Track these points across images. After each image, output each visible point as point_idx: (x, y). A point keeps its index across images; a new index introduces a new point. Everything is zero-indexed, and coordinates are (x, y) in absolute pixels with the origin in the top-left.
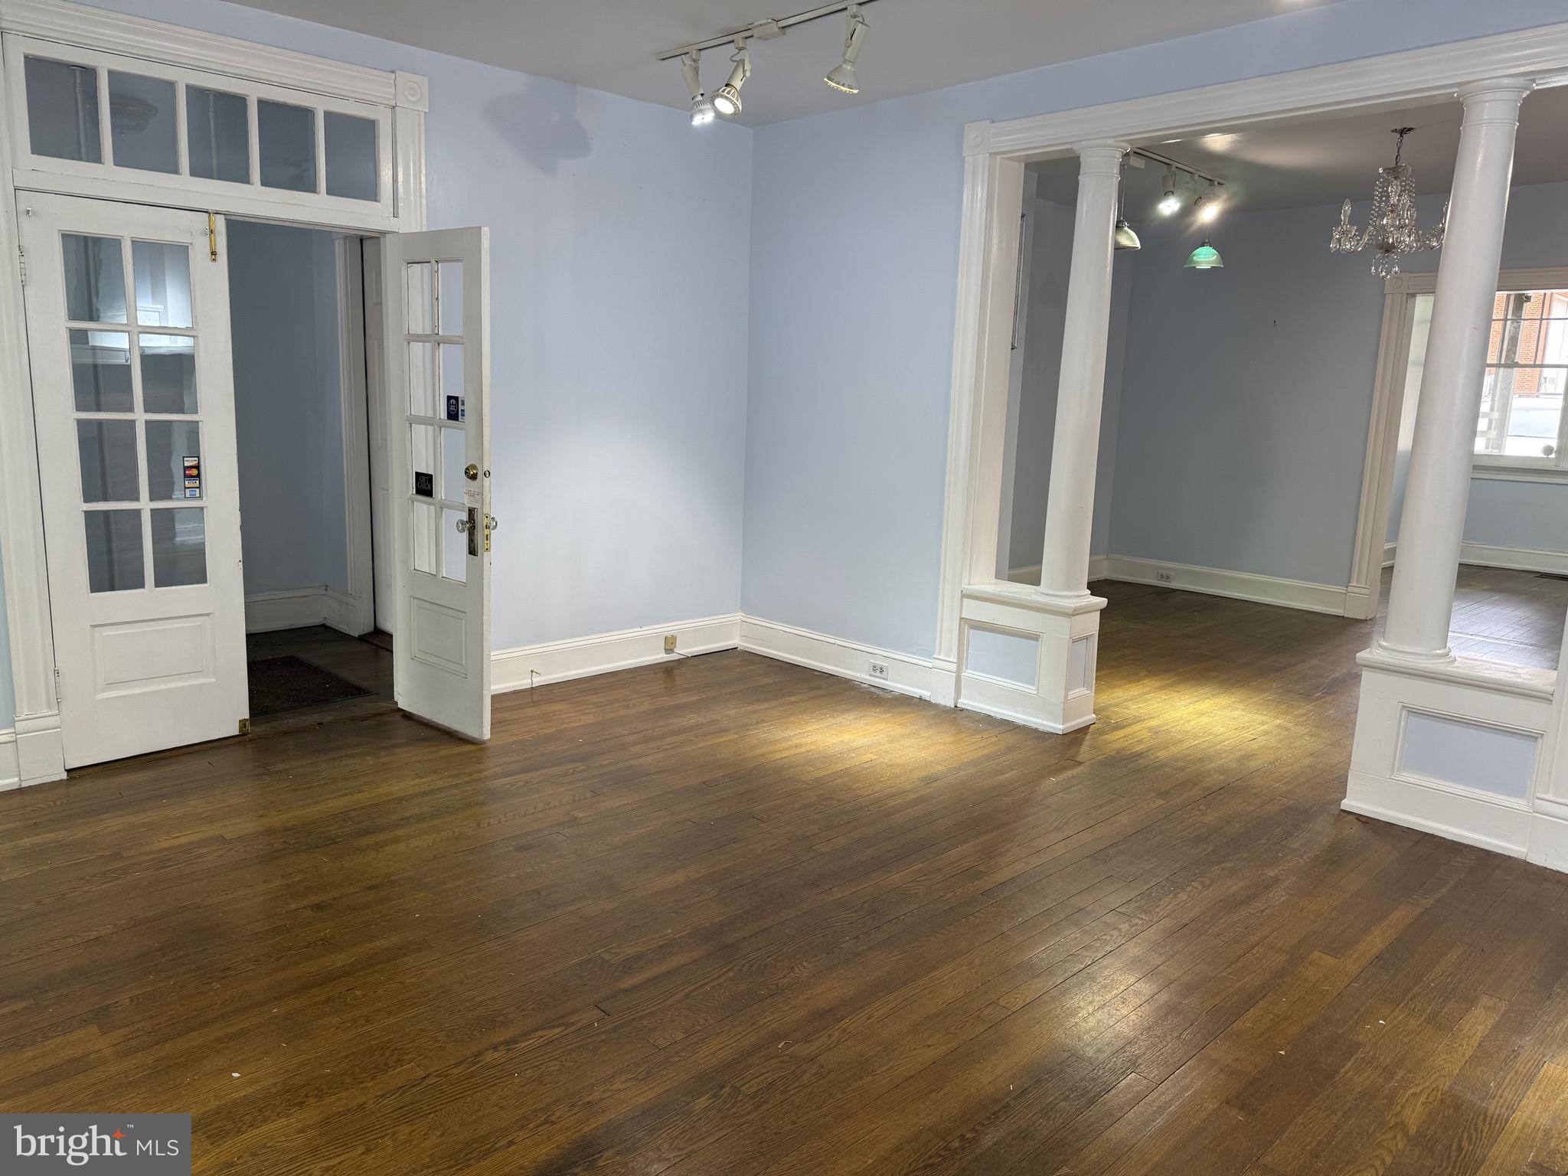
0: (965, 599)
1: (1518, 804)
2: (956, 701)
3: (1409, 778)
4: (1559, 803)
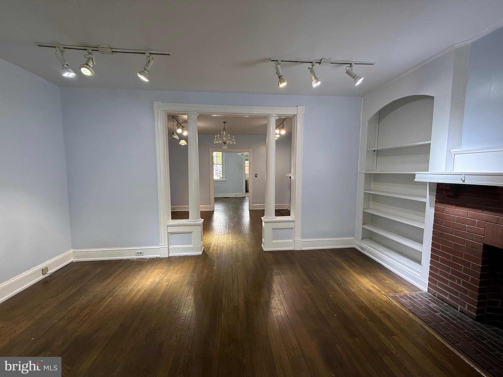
0: (168, 227)
1: (291, 241)
2: (169, 255)
3: (274, 241)
4: (298, 239)
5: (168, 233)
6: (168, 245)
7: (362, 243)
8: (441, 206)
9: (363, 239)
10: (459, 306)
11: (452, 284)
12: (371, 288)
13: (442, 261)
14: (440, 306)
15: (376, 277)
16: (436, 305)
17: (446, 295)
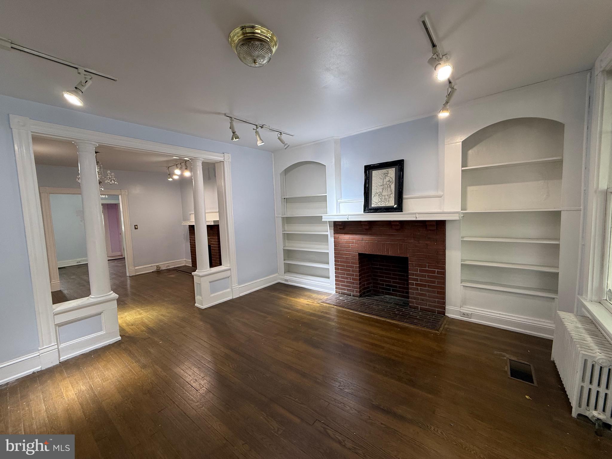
0: (55, 316)
1: (229, 290)
2: (59, 360)
3: (213, 295)
4: (235, 286)
5: (55, 325)
6: (57, 344)
7: (286, 277)
8: (337, 236)
9: (286, 272)
10: (352, 293)
11: (347, 282)
12: (308, 303)
13: (341, 269)
14: (344, 297)
15: (305, 296)
16: (343, 298)
17: (345, 289)
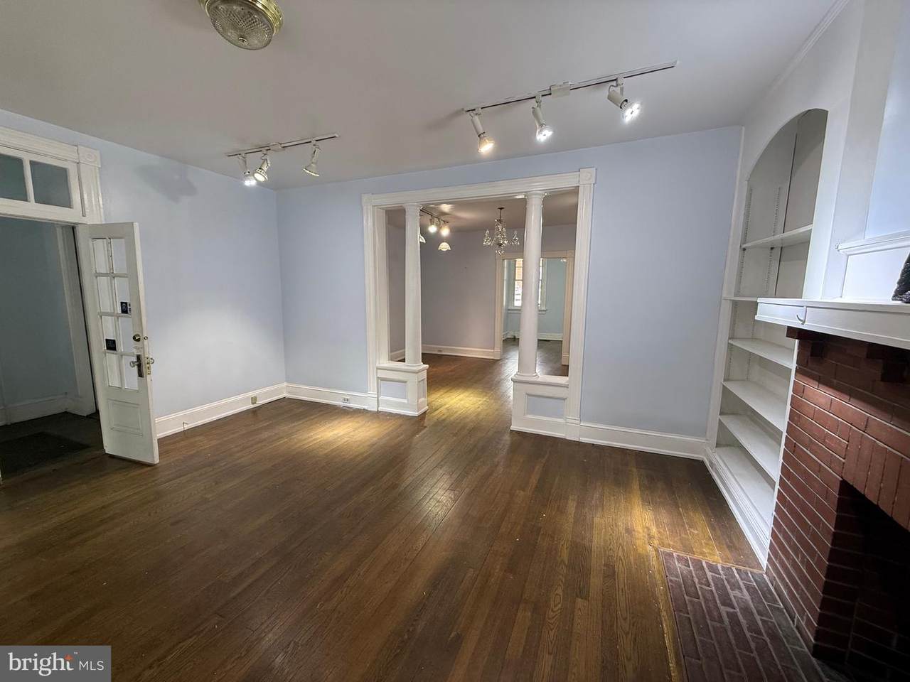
0: (379, 371)
1: (561, 421)
2: (378, 409)
3: (529, 416)
4: (573, 419)
5: (378, 378)
6: (378, 394)
7: (715, 454)
9: (718, 445)
10: (797, 615)
12: (639, 529)
14: (758, 603)
15: (678, 517)
16: (748, 598)
